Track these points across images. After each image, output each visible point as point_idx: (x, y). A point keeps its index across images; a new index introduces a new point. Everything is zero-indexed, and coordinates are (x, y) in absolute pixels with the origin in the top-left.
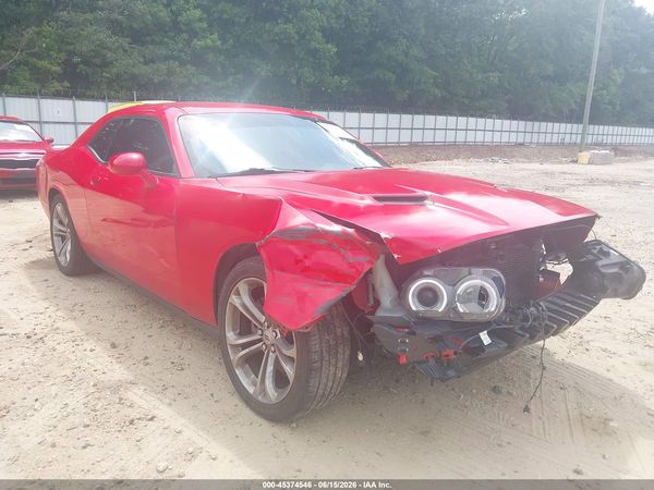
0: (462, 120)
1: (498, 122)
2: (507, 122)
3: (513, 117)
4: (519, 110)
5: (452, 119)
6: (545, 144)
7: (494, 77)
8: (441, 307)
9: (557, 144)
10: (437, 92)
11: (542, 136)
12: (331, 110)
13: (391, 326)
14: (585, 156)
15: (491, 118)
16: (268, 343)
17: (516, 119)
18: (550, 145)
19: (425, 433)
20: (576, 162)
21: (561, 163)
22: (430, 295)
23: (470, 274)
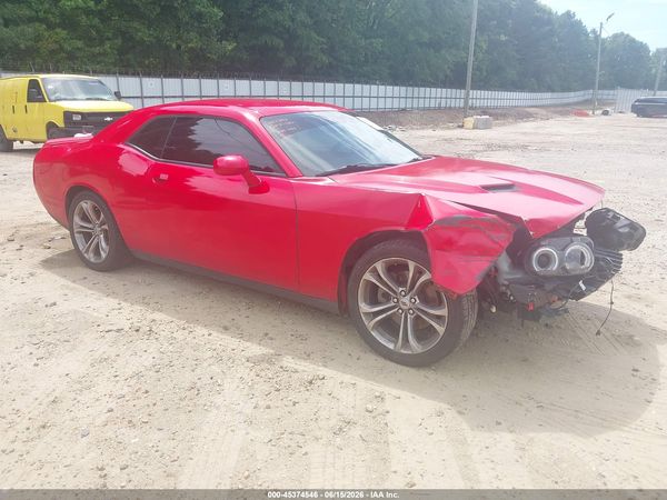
0: (349, 86)
1: (382, 88)
2: (389, 88)
3: (395, 84)
4: (401, 75)
5: (339, 86)
6: (424, 109)
7: (378, 43)
8: (555, 267)
9: (435, 109)
10: (324, 58)
11: (421, 101)
12: (221, 77)
13: (521, 284)
14: (470, 121)
15: (375, 84)
16: (404, 307)
17: (397, 85)
18: (429, 109)
19: (525, 360)
20: (462, 127)
21: (449, 128)
22: (545, 259)
23: (572, 242)
